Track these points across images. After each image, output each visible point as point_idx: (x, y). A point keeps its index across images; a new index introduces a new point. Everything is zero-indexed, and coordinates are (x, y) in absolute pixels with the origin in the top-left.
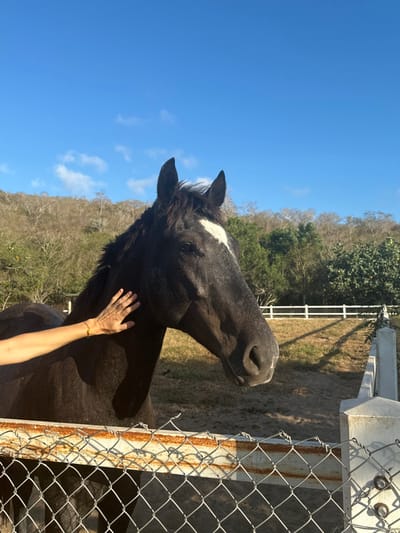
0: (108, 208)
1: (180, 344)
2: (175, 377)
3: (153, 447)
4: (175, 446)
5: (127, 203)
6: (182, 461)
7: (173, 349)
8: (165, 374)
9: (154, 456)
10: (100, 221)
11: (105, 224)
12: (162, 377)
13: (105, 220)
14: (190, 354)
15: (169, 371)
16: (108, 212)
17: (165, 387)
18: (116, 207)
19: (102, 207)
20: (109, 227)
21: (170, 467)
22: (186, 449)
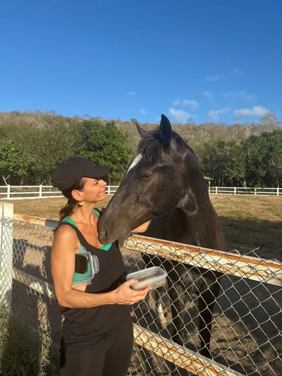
0: (195, 129)
1: (238, 209)
2: (236, 228)
3: (240, 264)
4: (253, 265)
5: (206, 125)
6: (256, 273)
7: (234, 212)
8: (229, 226)
9: (239, 268)
10: (190, 136)
11: (192, 138)
12: (228, 228)
13: (193, 136)
14: (245, 215)
15: (232, 225)
16: (194, 131)
17: (230, 233)
18: (199, 127)
19: (191, 128)
20: (194, 139)
21: (248, 275)
22: (260, 267)
